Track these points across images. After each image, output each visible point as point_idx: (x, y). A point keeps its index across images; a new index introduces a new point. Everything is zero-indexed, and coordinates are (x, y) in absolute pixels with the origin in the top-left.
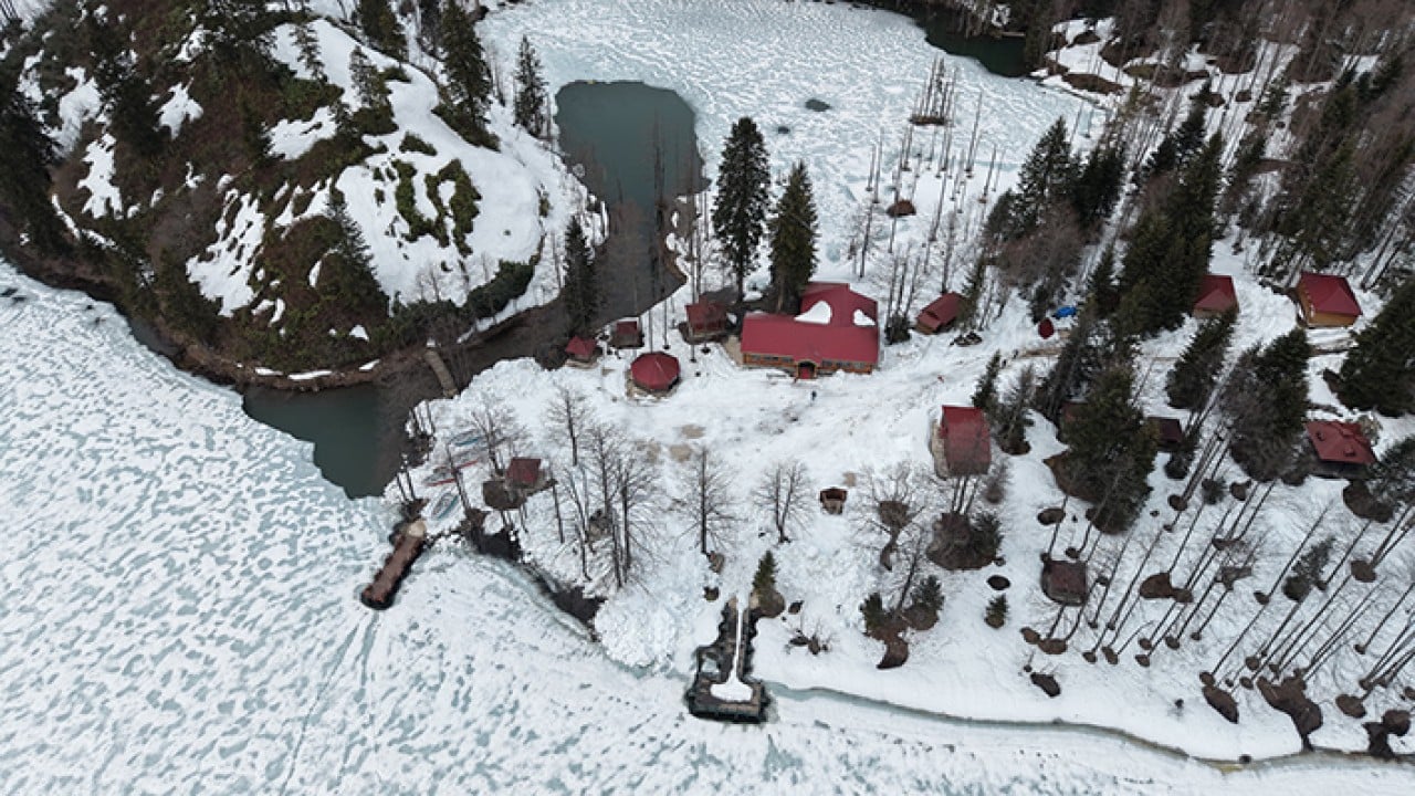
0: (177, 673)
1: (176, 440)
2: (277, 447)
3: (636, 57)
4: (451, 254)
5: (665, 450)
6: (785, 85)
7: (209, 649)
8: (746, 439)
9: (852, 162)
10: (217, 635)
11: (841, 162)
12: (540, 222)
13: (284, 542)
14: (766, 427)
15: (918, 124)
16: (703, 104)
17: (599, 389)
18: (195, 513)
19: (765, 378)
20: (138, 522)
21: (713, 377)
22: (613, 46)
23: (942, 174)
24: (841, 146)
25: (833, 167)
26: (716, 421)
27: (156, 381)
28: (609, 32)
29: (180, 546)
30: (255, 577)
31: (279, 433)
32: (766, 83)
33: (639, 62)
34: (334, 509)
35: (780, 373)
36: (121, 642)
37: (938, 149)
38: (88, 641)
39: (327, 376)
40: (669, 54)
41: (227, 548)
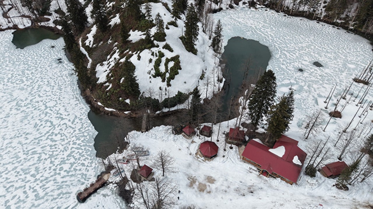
0: (17, 197)
1: (66, 117)
2: (89, 130)
3: (260, 33)
4: (164, 85)
5: (197, 183)
6: (309, 54)
7: (30, 193)
8: (228, 193)
9: (323, 89)
10: (35, 188)
11: (318, 88)
12: (199, 81)
13: (70, 164)
14: (239, 191)
15: (356, 82)
16: (276, 54)
17: (188, 148)
18: (56, 143)
19: (248, 169)
20: (42, 140)
21: (229, 160)
22: (255, 28)
23: (359, 105)
24: (321, 82)
25: (314, 89)
26: (221, 179)
27: (74, 97)
28: (256, 24)
29: (46, 153)
30: (56, 173)
31: (92, 125)
32: (301, 52)
33: (261, 35)
34: (90, 158)
35: (255, 169)
36: (13, 178)
37: (361, 94)
38: (6, 174)
39: (114, 111)
40: (272, 34)
41: (55, 159)
